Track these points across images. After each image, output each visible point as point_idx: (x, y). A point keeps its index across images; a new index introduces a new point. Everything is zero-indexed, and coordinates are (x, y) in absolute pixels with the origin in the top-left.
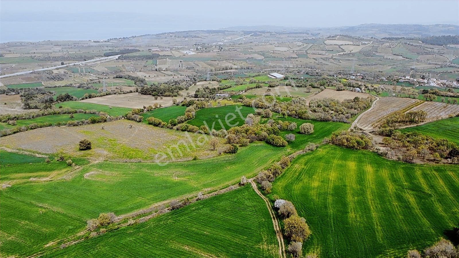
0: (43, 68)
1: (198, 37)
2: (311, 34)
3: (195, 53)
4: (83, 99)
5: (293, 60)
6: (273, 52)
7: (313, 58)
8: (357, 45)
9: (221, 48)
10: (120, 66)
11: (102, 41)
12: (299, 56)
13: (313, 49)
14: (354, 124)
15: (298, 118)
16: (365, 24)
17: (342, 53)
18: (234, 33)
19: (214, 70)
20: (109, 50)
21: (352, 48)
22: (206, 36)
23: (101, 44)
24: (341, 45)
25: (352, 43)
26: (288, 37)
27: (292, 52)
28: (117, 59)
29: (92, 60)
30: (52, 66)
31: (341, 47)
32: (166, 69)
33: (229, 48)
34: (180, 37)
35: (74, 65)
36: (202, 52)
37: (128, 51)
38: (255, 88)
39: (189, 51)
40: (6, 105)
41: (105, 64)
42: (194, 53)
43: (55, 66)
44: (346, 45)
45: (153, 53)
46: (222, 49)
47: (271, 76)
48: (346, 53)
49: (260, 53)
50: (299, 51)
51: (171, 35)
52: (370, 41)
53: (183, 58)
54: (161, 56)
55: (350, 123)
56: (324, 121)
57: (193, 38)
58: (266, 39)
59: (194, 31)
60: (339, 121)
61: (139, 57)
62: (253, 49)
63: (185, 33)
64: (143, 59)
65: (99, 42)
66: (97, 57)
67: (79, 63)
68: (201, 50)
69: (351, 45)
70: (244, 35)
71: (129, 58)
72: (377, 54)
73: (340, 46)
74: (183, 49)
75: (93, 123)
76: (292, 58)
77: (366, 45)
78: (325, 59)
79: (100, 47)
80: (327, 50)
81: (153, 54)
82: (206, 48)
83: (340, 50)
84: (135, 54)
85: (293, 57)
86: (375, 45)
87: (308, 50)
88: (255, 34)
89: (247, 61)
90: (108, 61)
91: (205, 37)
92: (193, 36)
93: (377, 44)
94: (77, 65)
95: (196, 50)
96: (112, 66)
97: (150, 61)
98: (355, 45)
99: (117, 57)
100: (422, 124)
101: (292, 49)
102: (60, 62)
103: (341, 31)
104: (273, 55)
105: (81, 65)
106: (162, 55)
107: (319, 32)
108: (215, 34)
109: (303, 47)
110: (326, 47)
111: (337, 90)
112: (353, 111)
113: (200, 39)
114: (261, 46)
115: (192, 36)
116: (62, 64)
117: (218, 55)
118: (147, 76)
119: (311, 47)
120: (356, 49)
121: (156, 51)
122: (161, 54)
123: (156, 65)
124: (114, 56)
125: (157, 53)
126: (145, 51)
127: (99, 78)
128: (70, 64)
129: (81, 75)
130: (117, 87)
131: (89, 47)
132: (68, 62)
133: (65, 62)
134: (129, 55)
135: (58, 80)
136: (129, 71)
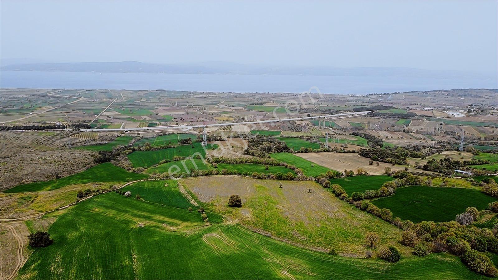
3: (465, 116)
4: (298, 152)
10: (365, 123)
19: (484, 139)
20: (361, 105)
23: (359, 98)
28: (365, 116)
29: (339, 115)
30: (298, 117)
35: (319, 118)
36: (476, 115)
37: (380, 109)
39: (457, 112)
41: (350, 119)
42: (463, 115)
43: (301, 117)
45: (409, 112)
53: (446, 120)
54: (418, 116)
61: (392, 114)
64: (394, 117)
67: (324, 116)
68: (475, 112)
71: (379, 115)
74: (449, 109)
82: (483, 110)
84: (387, 111)
90: (354, 117)
92: (473, 96)
94: (322, 118)
95: (468, 112)
96: (356, 122)
97: (402, 121)
99: (366, 113)
102: (306, 114)
105: (326, 118)
106: (420, 115)
113: (481, 99)
116: (309, 116)
118: (390, 137)
121: (414, 109)
122: (418, 113)
123: (407, 126)
124: (364, 112)
125: (414, 112)
126: (400, 109)
127: (335, 133)
128: (315, 117)
129: (321, 128)
130: (343, 144)
131: (345, 101)
132: (314, 115)
133: (311, 115)
134: (380, 112)
135: (296, 131)
136: (372, 130)
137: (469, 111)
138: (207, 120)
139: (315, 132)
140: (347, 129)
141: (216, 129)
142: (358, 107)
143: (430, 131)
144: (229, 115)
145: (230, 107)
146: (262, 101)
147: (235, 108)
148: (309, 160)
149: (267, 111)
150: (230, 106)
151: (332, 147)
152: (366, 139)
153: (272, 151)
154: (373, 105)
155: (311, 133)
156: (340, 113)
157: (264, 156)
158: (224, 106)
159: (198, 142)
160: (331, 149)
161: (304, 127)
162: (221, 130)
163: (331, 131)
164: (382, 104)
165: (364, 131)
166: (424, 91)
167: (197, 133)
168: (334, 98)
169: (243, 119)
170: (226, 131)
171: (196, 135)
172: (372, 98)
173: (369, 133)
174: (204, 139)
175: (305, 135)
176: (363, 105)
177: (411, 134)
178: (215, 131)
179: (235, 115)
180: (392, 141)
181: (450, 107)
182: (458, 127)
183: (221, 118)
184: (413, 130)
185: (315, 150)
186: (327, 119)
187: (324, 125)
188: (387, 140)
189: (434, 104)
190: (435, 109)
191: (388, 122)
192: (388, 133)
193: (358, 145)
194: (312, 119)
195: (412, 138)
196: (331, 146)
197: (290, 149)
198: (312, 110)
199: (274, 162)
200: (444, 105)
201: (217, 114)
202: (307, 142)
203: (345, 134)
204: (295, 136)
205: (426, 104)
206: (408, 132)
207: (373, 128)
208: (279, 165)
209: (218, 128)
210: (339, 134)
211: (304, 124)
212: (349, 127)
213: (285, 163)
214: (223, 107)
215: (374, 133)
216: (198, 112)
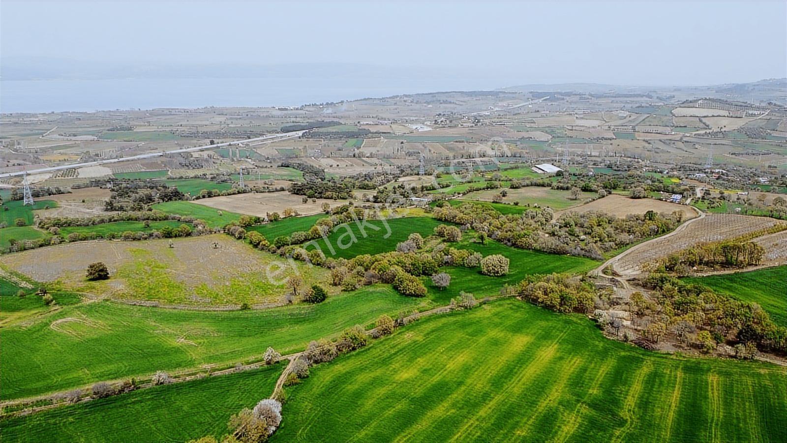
0: (181, 149)
1: (450, 103)
2: (658, 98)
3: (431, 129)
4: (198, 198)
5: (604, 142)
6: (570, 128)
7: (644, 140)
8: (737, 117)
9: (477, 121)
10: (299, 148)
11: (291, 108)
12: (618, 135)
13: (648, 124)
14: (607, 263)
15: (511, 246)
16: (770, 80)
17: (703, 132)
18: (514, 95)
19: (452, 158)
20: (293, 122)
21: (724, 122)
22: (464, 102)
23: (289, 112)
24: (704, 117)
25: (726, 113)
26: (612, 102)
27: (607, 128)
28: (300, 138)
29: (261, 138)
30: (195, 147)
31: (704, 120)
32: (371, 154)
33: (492, 120)
34: (421, 103)
35: (230, 145)
36: (444, 127)
37: (321, 124)
38: (484, 189)
39: (421, 125)
40: (83, 204)
41: (278, 144)
42: (429, 129)
43: (200, 146)
44: (713, 116)
45: (360, 128)
46: (479, 122)
47: (537, 170)
48: (711, 131)
49: (547, 129)
50: (619, 127)
51: (405, 99)
52: (764, 109)
53: (408, 136)
54: (373, 133)
55: (602, 260)
56: (554, 253)
57: (441, 105)
58: (571, 106)
59: (447, 92)
60: (583, 255)
61: (337, 133)
62: (535, 123)
63: (431, 95)
64: (341, 137)
65: (286, 109)
66: (270, 132)
67: (237, 142)
68: (442, 123)
69: (724, 116)
70: (532, 100)
71: (319, 136)
72: (775, 134)
73: (702, 119)
74: (412, 122)
75: (166, 237)
76: (603, 138)
77: (755, 118)
78: (668, 142)
79: (286, 117)
80: (676, 125)
81: (360, 130)
82: (452, 120)
83: (702, 125)
84: (330, 129)
85: (605, 137)
86: (773, 118)
87: (637, 125)
88: (552, 97)
89: (519, 143)
90: (284, 141)
91: (462, 103)
92: (442, 102)
93: (779, 115)
94: (235, 145)
95: (435, 124)
96: (287, 148)
97: (352, 141)
98: (732, 117)
99: (300, 133)
100: (751, 269)
101: (607, 124)
102: (208, 141)
103: (716, 92)
104: (569, 133)
105: (240, 145)
106: (375, 131)
107: (672, 94)
108: (480, 97)
109: (630, 121)
110: (675, 120)
111: (632, 198)
112: (625, 237)
114: (551, 118)
115: (440, 101)
116: (212, 143)
117: (470, 133)
118: (335, 165)
119: (644, 120)
120: (730, 125)
121: (367, 124)
122: (373, 130)
123: (358, 148)
124: (297, 132)
125: (367, 128)
126: (349, 125)
127: (256, 166)
128: (223, 144)
129: (233, 160)
130: (267, 181)
131: (268, 117)
132: (220, 141)
133: (216, 141)
134: (321, 130)
135: (194, 168)
136: (311, 157)
137: (436, 122)
138: (28, 163)
139: (224, 168)
140: (274, 160)
141: (47, 176)
142: (288, 125)
143: (388, 153)
144: (68, 151)
145: (69, 138)
146: (129, 124)
147: (78, 138)
148: (215, 207)
149: (140, 140)
150: (70, 135)
151: (251, 186)
152: (302, 171)
153: (154, 201)
154: (312, 121)
155: (218, 169)
156: (262, 135)
157: (141, 209)
158: (56, 136)
159: (15, 200)
160: (248, 189)
161: (207, 161)
162: (57, 178)
163: (249, 164)
164: (323, 119)
165: (298, 160)
166: (381, 98)
167: (11, 186)
168: (252, 114)
169: (97, 155)
170: (66, 178)
171: (8, 189)
172: (309, 111)
173: (306, 162)
174: (27, 194)
175: (208, 173)
176: (296, 122)
177: (363, 158)
178: (46, 180)
179: (81, 150)
180: (337, 170)
181: (414, 118)
182: (423, 145)
183: (56, 156)
184: (366, 154)
185: (223, 192)
186: (242, 146)
187: (238, 155)
188: (331, 171)
189: (392, 116)
190: (395, 122)
191: (333, 145)
192: (333, 160)
193: (290, 180)
194: (217, 147)
195: (365, 164)
196: (249, 185)
197: (184, 195)
198: (218, 134)
199: (158, 215)
200: (407, 116)
201: (44, 151)
202: (211, 183)
203: (271, 167)
204: (192, 176)
205: (384, 116)
206: (359, 157)
207: (312, 155)
208: (166, 218)
209: (51, 175)
210: (262, 167)
211: (206, 157)
212: (276, 155)
213: (177, 216)
214: (55, 138)
215: (313, 161)
216: (7, 151)
